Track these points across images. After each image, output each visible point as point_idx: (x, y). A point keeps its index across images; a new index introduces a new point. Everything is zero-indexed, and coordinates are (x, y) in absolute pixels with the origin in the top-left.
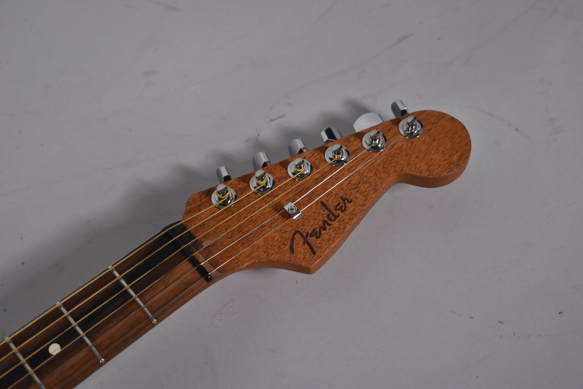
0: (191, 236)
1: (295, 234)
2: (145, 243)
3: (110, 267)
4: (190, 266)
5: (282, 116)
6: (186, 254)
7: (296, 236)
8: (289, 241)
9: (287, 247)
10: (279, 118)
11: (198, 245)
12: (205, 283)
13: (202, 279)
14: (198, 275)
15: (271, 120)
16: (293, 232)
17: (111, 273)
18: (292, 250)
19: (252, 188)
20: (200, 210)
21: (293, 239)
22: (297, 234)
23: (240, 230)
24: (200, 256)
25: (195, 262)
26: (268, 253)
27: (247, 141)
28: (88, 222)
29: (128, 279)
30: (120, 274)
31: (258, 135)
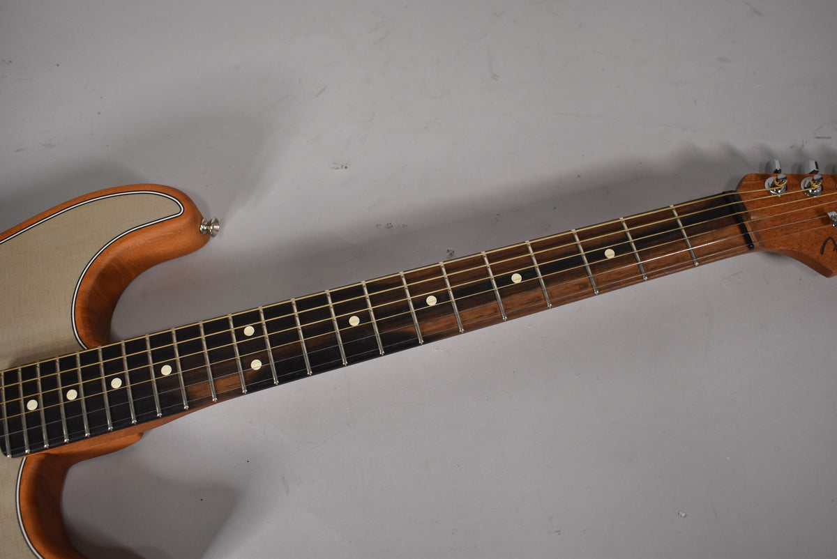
0: (743, 207)
1: (829, 239)
2: (707, 197)
3: (672, 206)
4: (738, 230)
5: (828, 138)
6: (738, 219)
7: (829, 241)
8: (822, 243)
9: (819, 247)
10: (825, 138)
11: (748, 216)
12: (748, 250)
13: (745, 246)
14: (742, 240)
15: (817, 138)
16: (827, 237)
17: (671, 211)
18: (822, 252)
19: (802, 187)
20: (753, 189)
21: (825, 243)
22: (830, 241)
23: (783, 218)
24: (749, 226)
25: (743, 229)
26: (801, 246)
27: (792, 147)
28: (641, 163)
29: (685, 222)
30: (679, 215)
31: (803, 146)
